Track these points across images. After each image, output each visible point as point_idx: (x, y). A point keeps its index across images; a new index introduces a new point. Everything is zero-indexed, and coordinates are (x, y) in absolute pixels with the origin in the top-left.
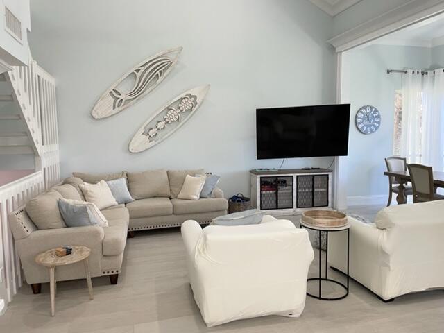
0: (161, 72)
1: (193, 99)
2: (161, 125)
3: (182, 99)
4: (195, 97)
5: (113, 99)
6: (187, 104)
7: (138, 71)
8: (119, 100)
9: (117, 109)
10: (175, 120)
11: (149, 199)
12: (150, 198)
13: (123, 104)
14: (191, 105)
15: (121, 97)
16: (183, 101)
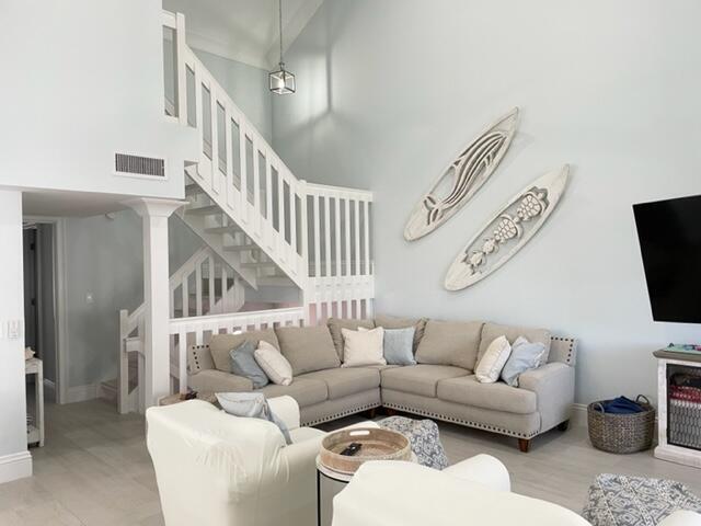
0: (488, 158)
1: (541, 195)
2: (488, 246)
3: (522, 197)
4: (545, 192)
5: (428, 211)
6: (532, 205)
7: (457, 163)
8: (433, 211)
9: (433, 225)
10: (511, 236)
11: (441, 367)
12: (441, 364)
13: (438, 217)
14: (538, 208)
15: (436, 207)
16: (525, 201)
